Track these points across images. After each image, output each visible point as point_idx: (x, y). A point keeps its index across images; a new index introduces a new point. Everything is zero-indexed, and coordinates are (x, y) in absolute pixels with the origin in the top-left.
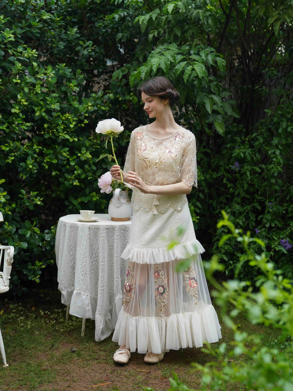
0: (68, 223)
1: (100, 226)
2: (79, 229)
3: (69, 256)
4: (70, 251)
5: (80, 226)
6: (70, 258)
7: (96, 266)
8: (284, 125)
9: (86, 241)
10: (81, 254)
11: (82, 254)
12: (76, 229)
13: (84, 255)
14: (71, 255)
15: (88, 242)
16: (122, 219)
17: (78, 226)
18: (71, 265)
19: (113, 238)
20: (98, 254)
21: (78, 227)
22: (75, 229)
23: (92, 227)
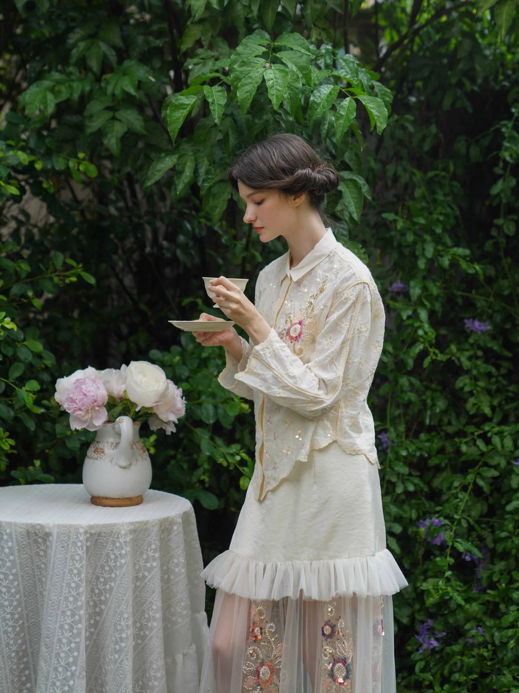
0: (9, 524)
1: (115, 525)
2: (54, 538)
3: (11, 623)
4: (16, 608)
5: (55, 532)
6: (14, 627)
7: (95, 641)
8: (430, 251)
9: (79, 574)
10: (64, 612)
11: (69, 613)
12: (40, 540)
13: (73, 615)
14: (17, 621)
15: (83, 575)
16: (130, 499)
17: (47, 530)
18: (14, 648)
19: (145, 556)
20: (103, 607)
21: (48, 535)
22: (36, 541)
23: (93, 531)
